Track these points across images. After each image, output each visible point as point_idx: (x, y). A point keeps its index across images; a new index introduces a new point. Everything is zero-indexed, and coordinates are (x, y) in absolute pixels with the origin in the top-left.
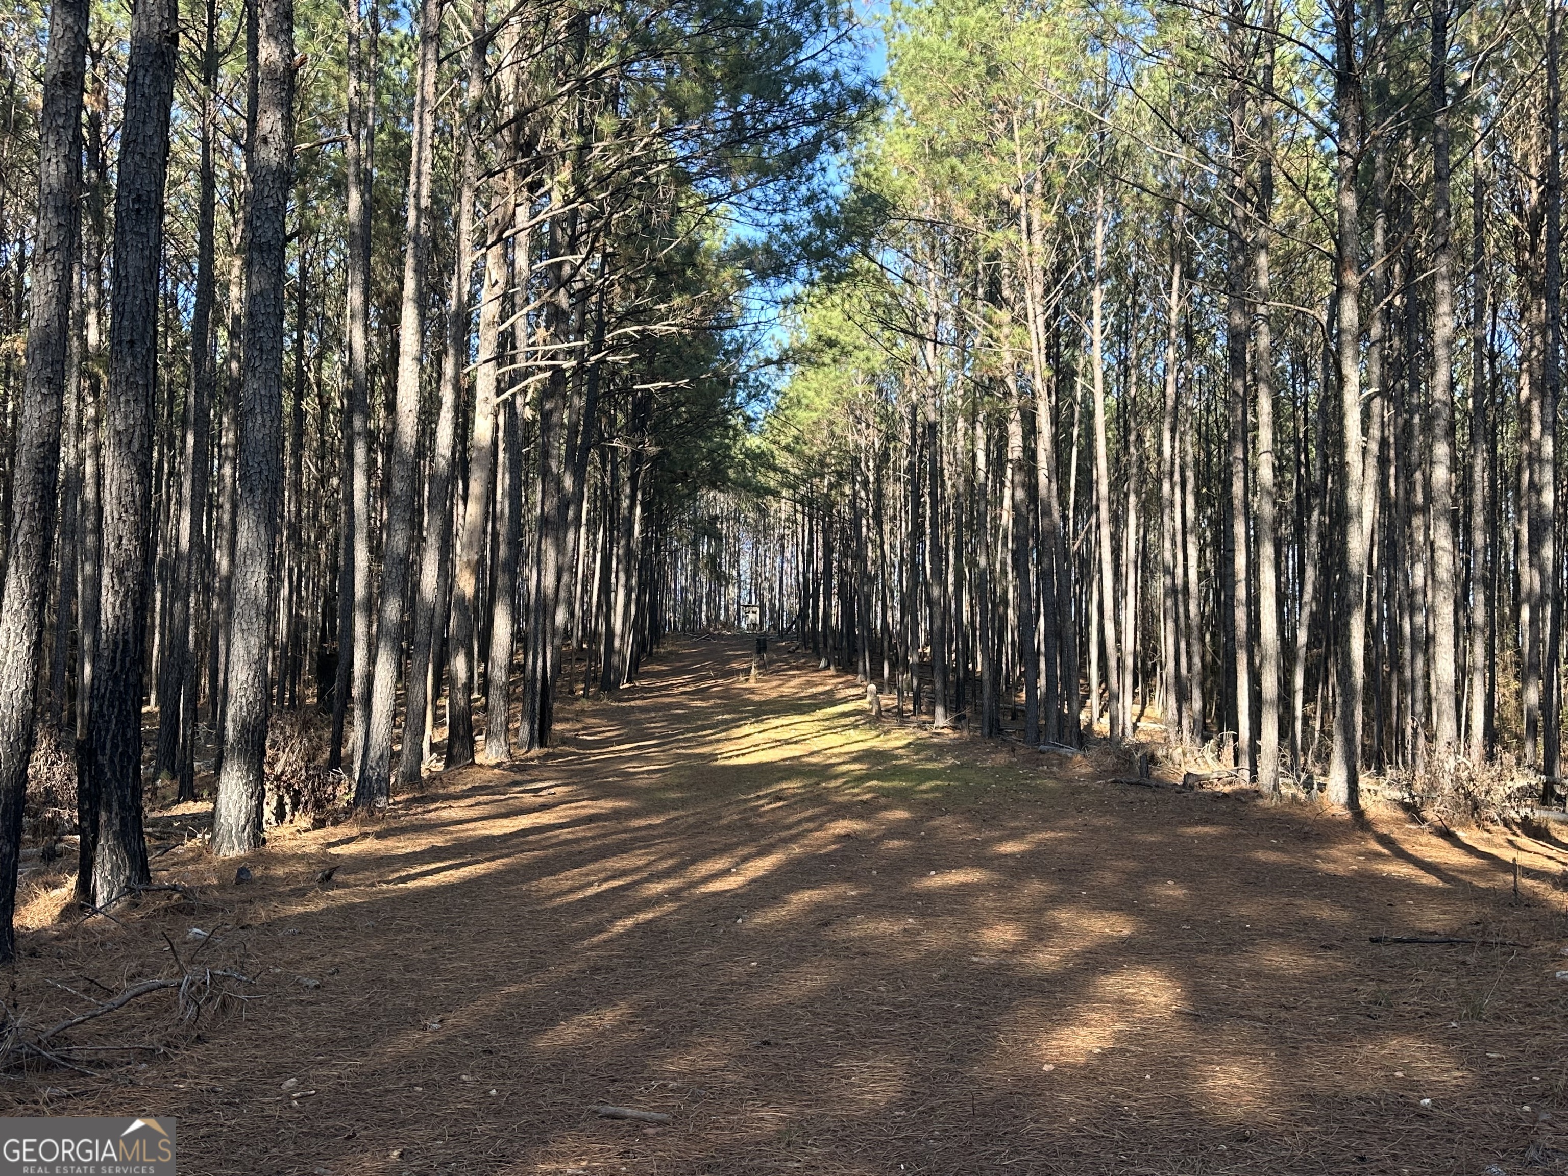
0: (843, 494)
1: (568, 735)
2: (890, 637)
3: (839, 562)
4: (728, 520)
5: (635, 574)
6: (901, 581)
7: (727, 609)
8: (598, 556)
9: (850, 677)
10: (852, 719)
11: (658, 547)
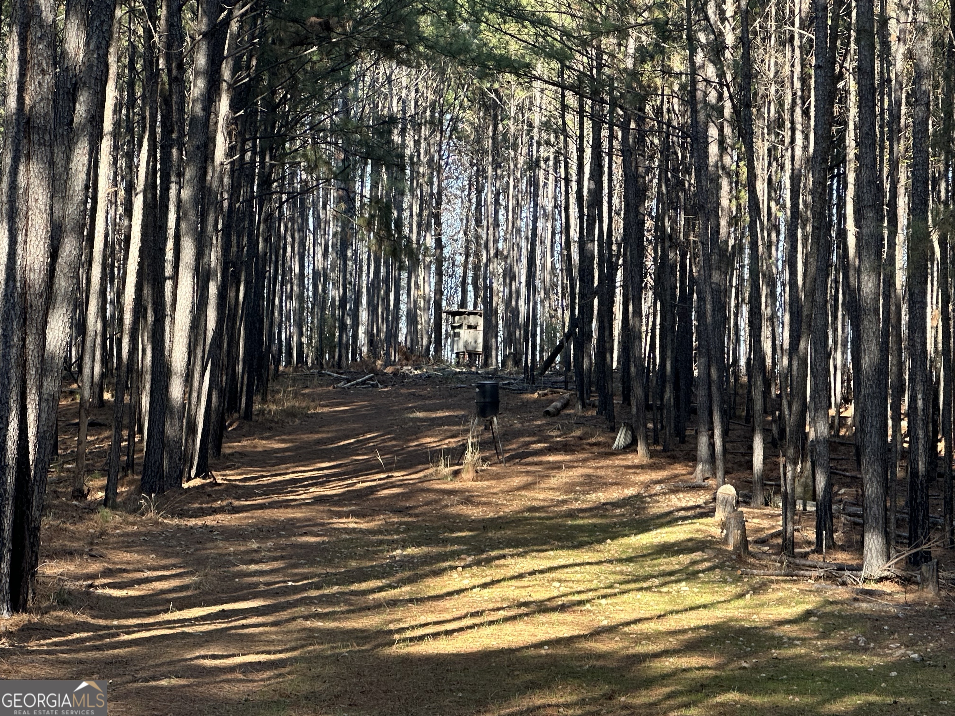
0: (667, 72)
1: (70, 585)
2: (767, 385)
3: (659, 219)
4: (417, 128)
5: (216, 241)
6: (791, 262)
7: (412, 319)
8: (138, 202)
9: (680, 469)
10: (685, 559)
11: (266, 182)
